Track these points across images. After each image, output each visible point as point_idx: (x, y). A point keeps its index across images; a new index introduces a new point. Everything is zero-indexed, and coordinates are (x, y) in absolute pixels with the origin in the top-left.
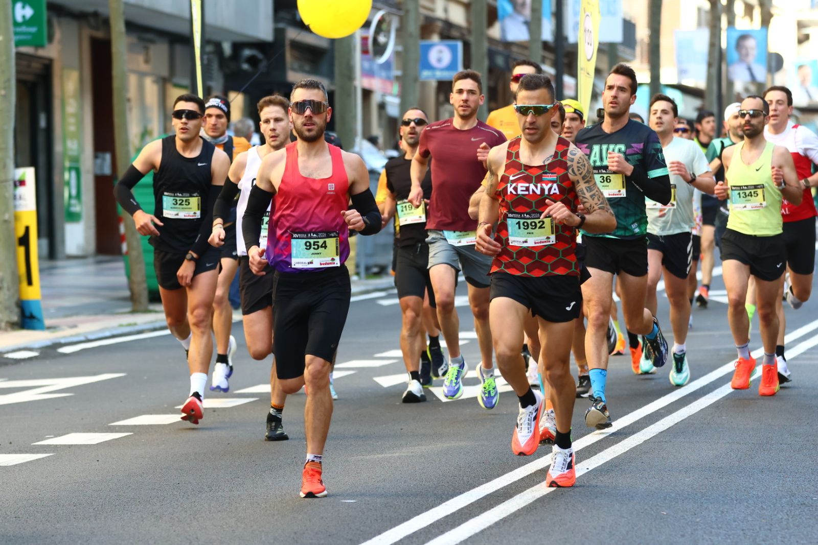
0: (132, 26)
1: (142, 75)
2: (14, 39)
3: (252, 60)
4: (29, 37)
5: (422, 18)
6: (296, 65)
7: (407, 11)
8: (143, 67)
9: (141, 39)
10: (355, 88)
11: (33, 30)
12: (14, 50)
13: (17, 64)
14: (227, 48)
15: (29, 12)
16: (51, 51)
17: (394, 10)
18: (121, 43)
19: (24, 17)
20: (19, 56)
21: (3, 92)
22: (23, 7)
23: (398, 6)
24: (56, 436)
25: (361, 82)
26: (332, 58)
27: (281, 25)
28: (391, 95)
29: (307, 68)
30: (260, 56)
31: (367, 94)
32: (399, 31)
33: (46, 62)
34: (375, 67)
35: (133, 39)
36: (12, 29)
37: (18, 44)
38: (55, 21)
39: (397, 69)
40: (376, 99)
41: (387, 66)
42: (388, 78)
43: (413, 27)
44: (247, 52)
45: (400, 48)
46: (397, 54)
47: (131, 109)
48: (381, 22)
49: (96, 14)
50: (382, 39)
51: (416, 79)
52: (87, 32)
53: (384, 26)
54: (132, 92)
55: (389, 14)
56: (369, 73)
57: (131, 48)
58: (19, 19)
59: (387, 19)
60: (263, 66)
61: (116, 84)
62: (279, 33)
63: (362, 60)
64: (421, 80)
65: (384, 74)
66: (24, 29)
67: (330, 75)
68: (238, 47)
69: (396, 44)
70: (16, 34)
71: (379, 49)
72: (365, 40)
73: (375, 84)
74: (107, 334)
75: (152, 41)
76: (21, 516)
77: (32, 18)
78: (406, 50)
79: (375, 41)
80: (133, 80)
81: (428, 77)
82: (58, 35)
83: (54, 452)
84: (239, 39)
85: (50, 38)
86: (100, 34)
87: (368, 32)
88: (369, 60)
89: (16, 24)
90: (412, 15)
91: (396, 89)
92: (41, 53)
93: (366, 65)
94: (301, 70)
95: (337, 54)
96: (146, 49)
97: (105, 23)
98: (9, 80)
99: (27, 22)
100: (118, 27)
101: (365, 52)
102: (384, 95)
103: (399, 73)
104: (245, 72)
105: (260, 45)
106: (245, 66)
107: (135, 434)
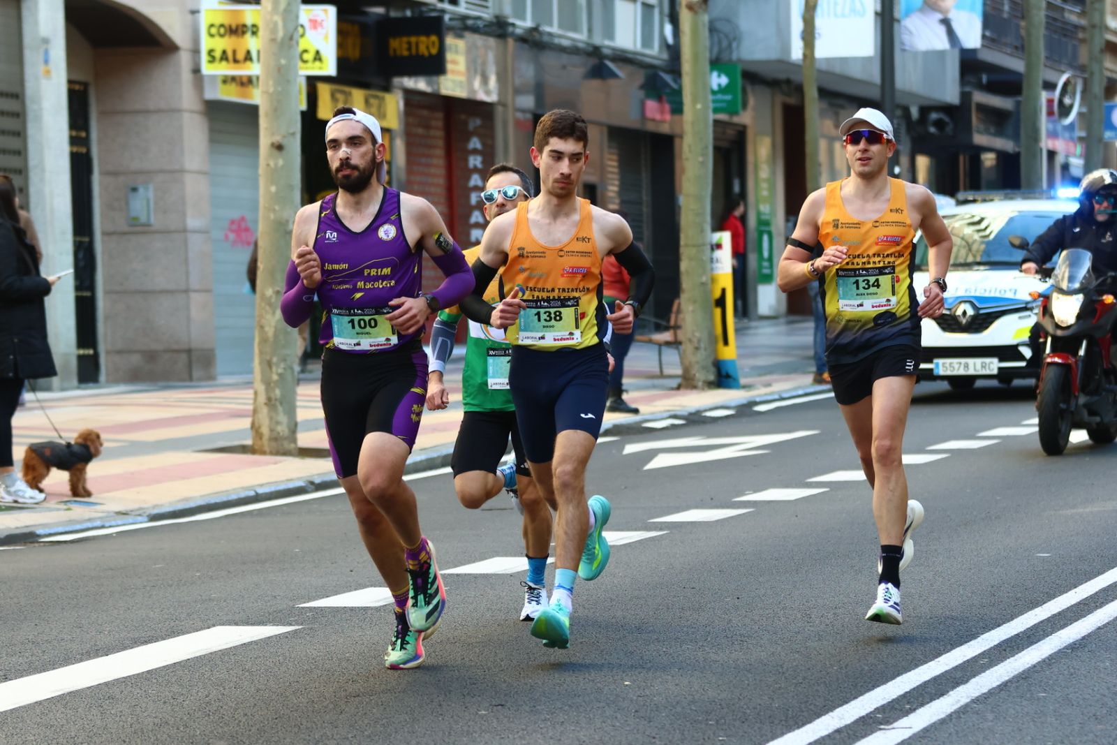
0: (824, 93)
1: (831, 140)
2: (711, 105)
3: (939, 124)
4: (724, 105)
5: (1105, 80)
6: (982, 127)
7: (1092, 74)
8: (833, 132)
9: (831, 105)
10: (1041, 150)
11: (728, 97)
12: (712, 117)
13: (715, 132)
14: (915, 112)
15: (724, 80)
16: (745, 118)
17: (1078, 73)
18: (813, 108)
19: (719, 85)
20: (717, 123)
21: (701, 159)
22: (719, 76)
23: (1082, 69)
24: (755, 491)
25: (1046, 144)
26: (1018, 120)
27: (967, 89)
28: (1075, 155)
29: (992, 130)
30: (946, 119)
31: (1052, 154)
32: (1084, 92)
33: (741, 129)
34: (1059, 128)
35: (824, 105)
36: (711, 97)
37: (716, 111)
38: (749, 89)
39: (1081, 129)
40: (1060, 160)
41: (1071, 127)
42: (1072, 139)
43: (1098, 88)
44: (934, 116)
45: (1084, 110)
46: (1080, 114)
47: (820, 174)
48: (1066, 85)
49: (788, 81)
50: (1067, 101)
51: (1100, 139)
52: (780, 99)
53: (1070, 88)
54: (823, 157)
55: (1074, 76)
56: (1053, 135)
57: (823, 114)
58: (715, 87)
59: (1073, 81)
60: (949, 129)
61: (809, 149)
62: (965, 97)
63: (1048, 121)
64: (1105, 141)
65: (1067, 135)
66: (720, 97)
67: (1016, 137)
68: (925, 110)
69: (1081, 105)
70: (714, 101)
71: (1065, 111)
72: (1050, 102)
73: (1059, 145)
74: (801, 392)
75: (842, 107)
76: (725, 570)
77: (728, 86)
78: (1091, 111)
79: (1061, 102)
80: (823, 144)
81: (1109, 138)
82: (752, 101)
83: (753, 508)
84: (926, 103)
85: (745, 105)
86: (792, 101)
87: (1054, 95)
88: (1054, 122)
89: (714, 92)
90: (1096, 78)
91: (1079, 150)
92: (736, 120)
93: (1051, 126)
94: (987, 132)
95: (1022, 116)
96: (837, 114)
97: (799, 90)
98: (706, 147)
99: (722, 90)
100: (811, 94)
101: (1050, 113)
102: (1067, 156)
103: (1083, 134)
104: (932, 135)
105: (947, 109)
106: (932, 130)
107: (831, 490)
